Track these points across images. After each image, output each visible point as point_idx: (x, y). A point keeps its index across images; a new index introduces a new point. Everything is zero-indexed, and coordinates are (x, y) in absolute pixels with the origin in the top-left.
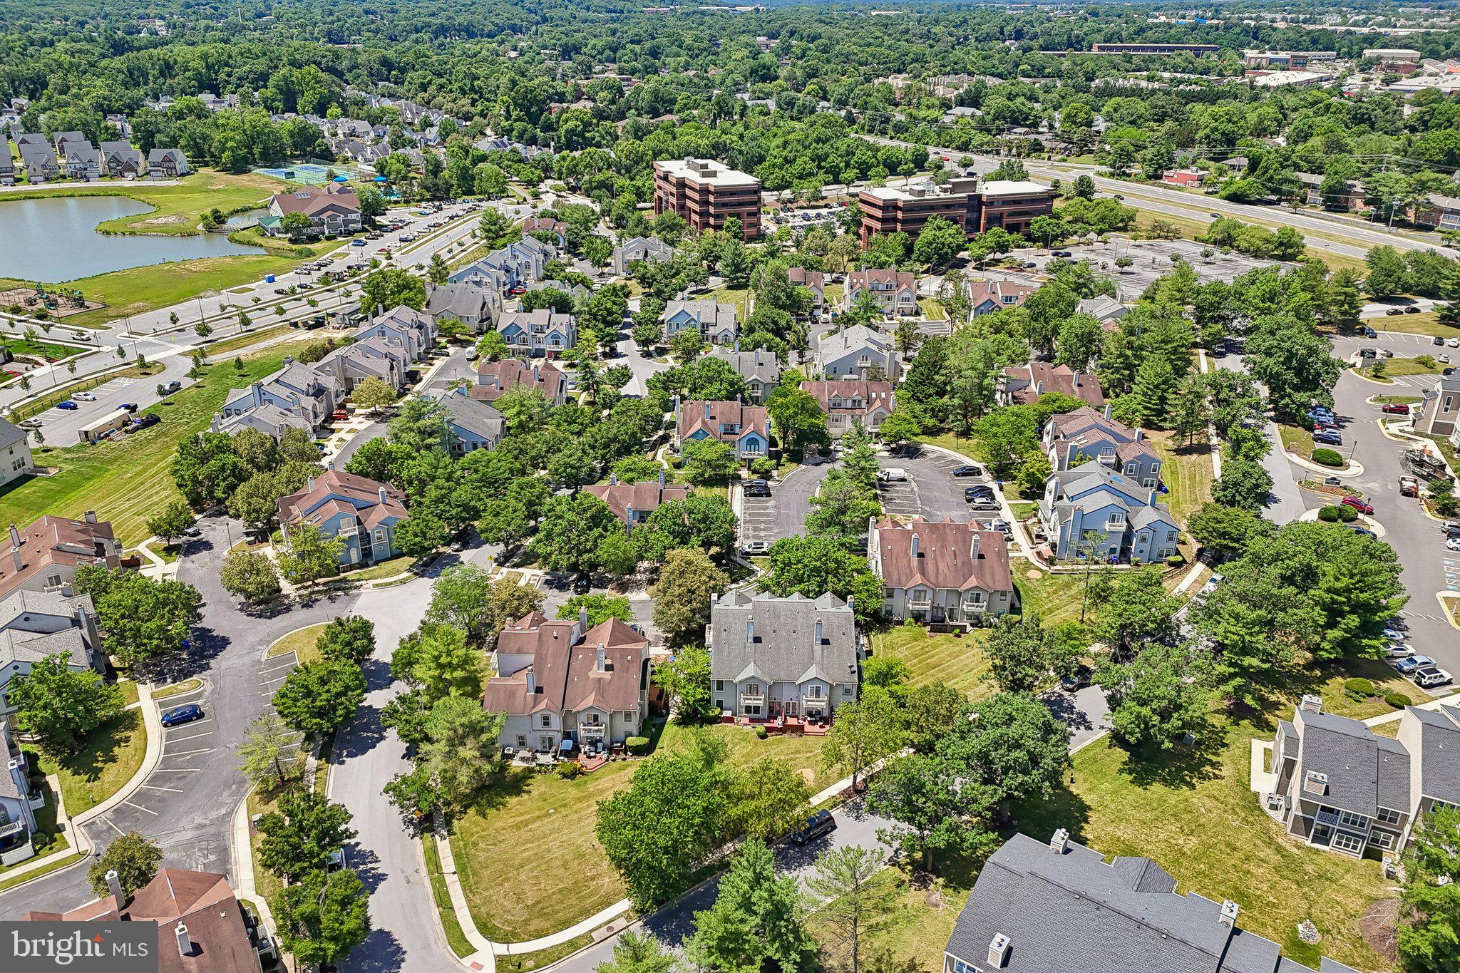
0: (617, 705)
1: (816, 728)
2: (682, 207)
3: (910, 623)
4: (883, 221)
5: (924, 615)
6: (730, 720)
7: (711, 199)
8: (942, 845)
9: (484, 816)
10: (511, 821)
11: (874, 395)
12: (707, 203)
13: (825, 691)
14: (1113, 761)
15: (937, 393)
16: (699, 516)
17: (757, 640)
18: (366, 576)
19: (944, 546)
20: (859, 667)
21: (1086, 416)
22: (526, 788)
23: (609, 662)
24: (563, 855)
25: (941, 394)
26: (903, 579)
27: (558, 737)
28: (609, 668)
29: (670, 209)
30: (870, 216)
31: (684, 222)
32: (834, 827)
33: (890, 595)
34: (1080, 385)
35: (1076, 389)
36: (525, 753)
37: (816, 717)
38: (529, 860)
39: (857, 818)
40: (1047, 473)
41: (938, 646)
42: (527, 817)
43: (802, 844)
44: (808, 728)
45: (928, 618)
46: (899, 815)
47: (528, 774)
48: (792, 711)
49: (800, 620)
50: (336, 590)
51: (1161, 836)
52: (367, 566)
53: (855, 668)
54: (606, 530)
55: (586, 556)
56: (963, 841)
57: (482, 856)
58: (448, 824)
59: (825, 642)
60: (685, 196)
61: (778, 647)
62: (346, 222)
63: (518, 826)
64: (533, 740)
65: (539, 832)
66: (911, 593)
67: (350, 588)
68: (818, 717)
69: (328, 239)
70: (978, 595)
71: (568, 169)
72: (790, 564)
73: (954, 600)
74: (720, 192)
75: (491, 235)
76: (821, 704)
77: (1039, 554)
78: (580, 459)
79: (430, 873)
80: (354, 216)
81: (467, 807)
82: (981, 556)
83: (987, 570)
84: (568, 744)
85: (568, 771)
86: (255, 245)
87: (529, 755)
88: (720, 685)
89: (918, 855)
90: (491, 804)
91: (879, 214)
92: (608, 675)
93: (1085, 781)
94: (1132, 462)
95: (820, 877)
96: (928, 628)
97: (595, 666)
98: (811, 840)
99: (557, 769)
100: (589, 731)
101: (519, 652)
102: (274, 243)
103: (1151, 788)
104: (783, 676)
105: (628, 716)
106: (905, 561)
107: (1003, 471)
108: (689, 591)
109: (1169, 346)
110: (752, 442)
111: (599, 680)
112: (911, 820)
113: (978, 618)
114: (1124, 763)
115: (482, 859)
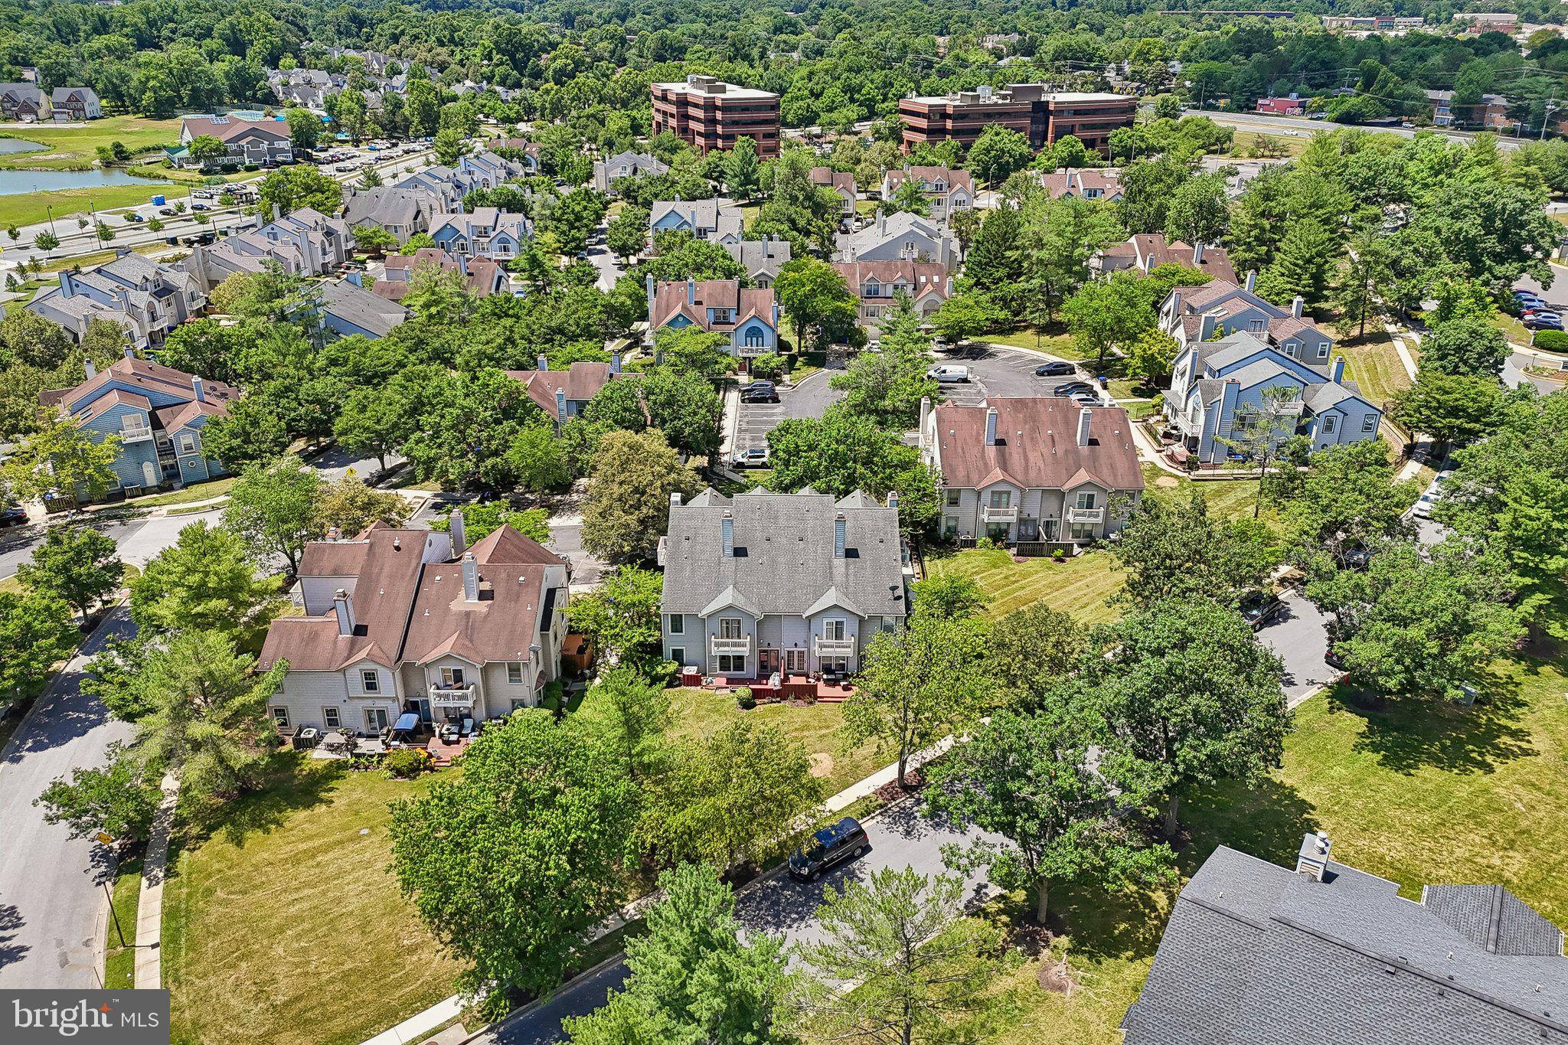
0: (491, 653)
1: (838, 691)
2: (685, 130)
3: (985, 545)
4: (929, 132)
5: (1006, 532)
6: (694, 681)
7: (719, 115)
8: (1069, 871)
9: (239, 844)
10: (286, 850)
11: (923, 279)
12: (714, 121)
13: (850, 628)
14: (1341, 731)
15: (1009, 276)
16: (662, 398)
17: (740, 552)
18: (163, 501)
19: (1035, 429)
20: (906, 591)
21: (1220, 286)
22: (323, 795)
23: (486, 586)
24: (363, 909)
25: (1015, 275)
26: (975, 477)
27: (393, 710)
28: (483, 596)
29: (670, 131)
30: (912, 129)
31: (685, 144)
32: (867, 849)
33: (954, 502)
34: (1203, 262)
35: (1198, 266)
36: (334, 737)
37: (836, 673)
38: (298, 919)
39: (908, 833)
40: (1174, 353)
41: (1030, 574)
42: (317, 843)
43: (808, 879)
44: (823, 690)
45: (1013, 536)
46: (987, 820)
47: (335, 771)
48: (794, 662)
49: (811, 523)
50: (109, 518)
51: (1458, 853)
52: (171, 489)
53: (900, 592)
54: (521, 423)
55: (489, 462)
56: (1110, 863)
57: (215, 911)
58: (172, 855)
59: (851, 553)
60: (687, 117)
61: (774, 562)
62: (272, 152)
63: (296, 860)
64: (352, 715)
65: (332, 869)
66: (986, 497)
67: (133, 515)
68: (840, 674)
69: (249, 169)
70: (1092, 497)
71: (551, 103)
72: (797, 451)
73: (1052, 505)
74: (728, 107)
75: (447, 159)
76: (845, 650)
77: (1171, 457)
78: (501, 348)
79: (110, 945)
80: (282, 144)
81: (212, 828)
82: (1093, 442)
83: (1103, 460)
84: (410, 720)
85: (403, 763)
86: (158, 177)
87: (342, 740)
88: (677, 623)
89: (1019, 896)
90: (257, 823)
91: (923, 123)
92: (483, 607)
93: (1300, 764)
94: (1290, 341)
95: (829, 939)
96: (1014, 550)
97: (462, 593)
98: (825, 871)
99: (386, 761)
100: (447, 697)
101: (336, 573)
102: (181, 175)
103: (1420, 773)
104: (781, 606)
105: (514, 671)
106: (976, 451)
107: (1105, 368)
108: (636, 490)
109: (1320, 212)
110: (754, 333)
111: (468, 614)
112: (1008, 829)
113: (1089, 535)
114: (1362, 735)
115: (211, 920)
